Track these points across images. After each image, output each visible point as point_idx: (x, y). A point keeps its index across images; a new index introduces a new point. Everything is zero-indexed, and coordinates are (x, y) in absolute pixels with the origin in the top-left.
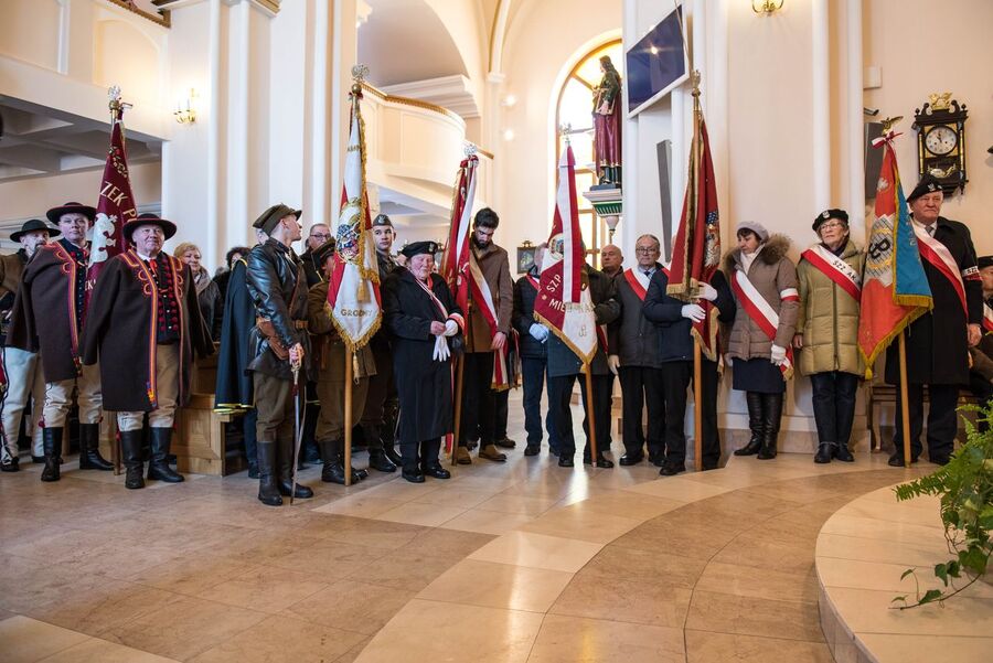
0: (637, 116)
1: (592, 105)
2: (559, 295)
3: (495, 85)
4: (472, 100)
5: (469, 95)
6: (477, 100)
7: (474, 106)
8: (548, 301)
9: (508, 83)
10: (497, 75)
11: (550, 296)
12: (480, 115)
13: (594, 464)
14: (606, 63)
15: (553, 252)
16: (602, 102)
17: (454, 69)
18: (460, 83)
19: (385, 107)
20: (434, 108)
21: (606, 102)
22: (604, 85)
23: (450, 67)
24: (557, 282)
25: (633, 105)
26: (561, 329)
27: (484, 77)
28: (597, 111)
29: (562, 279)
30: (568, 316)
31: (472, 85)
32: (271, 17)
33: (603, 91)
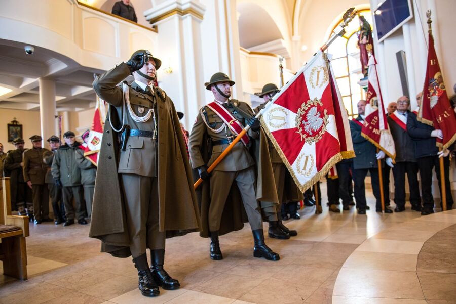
0: (383, 42)
1: (358, 40)
2: (377, 127)
3: (296, 42)
4: (286, 50)
5: (284, 48)
6: (289, 50)
7: (287, 53)
8: (373, 130)
9: (302, 40)
10: (297, 37)
11: (374, 127)
12: (290, 56)
13: (383, 212)
14: (362, 18)
15: (372, 106)
16: (362, 38)
17: (276, 37)
18: (280, 43)
19: (250, 58)
20: (271, 55)
21: (365, 37)
22: (362, 29)
23: (275, 36)
24: (376, 120)
25: (380, 36)
26: (378, 143)
27: (291, 39)
28: (361, 42)
29: (378, 119)
30: (382, 137)
31: (285, 43)
32: (200, 22)
33: (362, 32)
